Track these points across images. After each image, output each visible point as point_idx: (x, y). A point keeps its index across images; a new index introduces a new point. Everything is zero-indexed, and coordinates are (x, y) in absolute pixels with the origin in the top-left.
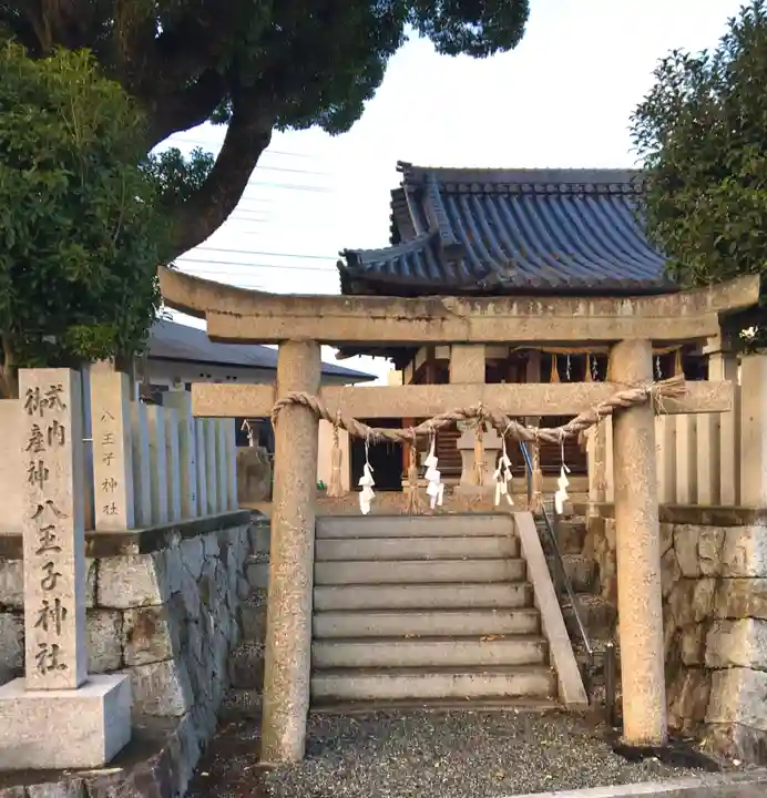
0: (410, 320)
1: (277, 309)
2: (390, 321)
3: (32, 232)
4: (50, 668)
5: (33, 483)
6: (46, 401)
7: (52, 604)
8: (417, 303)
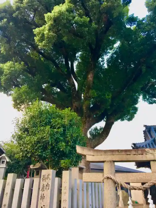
0: (137, 155)
1: (103, 153)
2: (131, 155)
3: (55, 141)
6: (46, 178)
8: (138, 150)
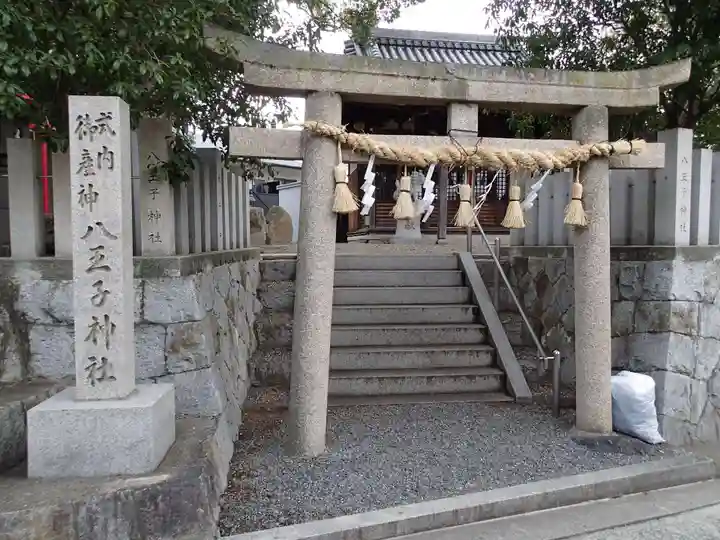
4: (99, 380)
5: (83, 205)
6: (96, 127)
7: (101, 320)
